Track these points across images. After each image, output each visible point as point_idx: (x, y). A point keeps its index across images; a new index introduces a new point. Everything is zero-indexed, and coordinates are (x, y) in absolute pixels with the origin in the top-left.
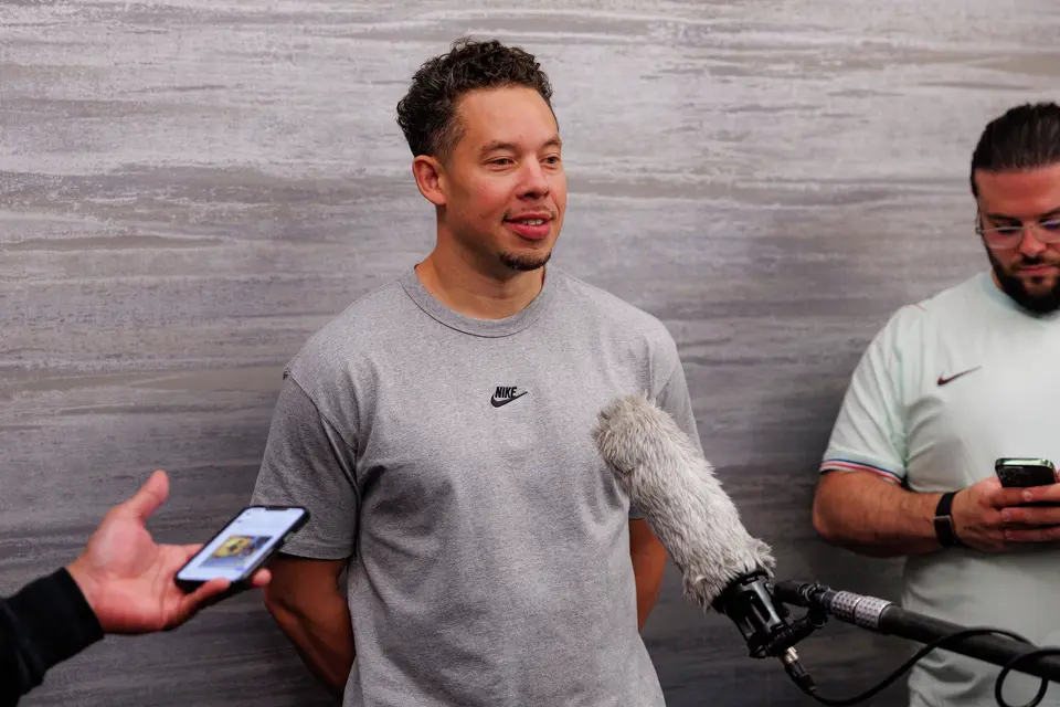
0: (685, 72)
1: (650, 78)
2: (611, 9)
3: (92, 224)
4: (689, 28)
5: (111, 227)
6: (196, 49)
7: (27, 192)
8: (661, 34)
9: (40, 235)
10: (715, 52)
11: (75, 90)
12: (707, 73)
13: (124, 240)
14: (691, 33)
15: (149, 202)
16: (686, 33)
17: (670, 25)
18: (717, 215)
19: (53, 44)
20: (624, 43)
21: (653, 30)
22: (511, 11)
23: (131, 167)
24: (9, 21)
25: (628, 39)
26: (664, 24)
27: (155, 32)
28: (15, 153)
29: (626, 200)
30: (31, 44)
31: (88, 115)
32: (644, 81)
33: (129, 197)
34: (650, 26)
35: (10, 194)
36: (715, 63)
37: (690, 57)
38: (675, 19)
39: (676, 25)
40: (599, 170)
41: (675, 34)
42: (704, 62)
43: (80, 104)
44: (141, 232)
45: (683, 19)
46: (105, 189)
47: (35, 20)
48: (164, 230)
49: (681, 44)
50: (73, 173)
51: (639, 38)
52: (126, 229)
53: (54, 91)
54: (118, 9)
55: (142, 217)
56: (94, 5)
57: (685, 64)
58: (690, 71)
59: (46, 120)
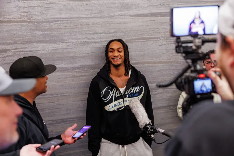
0: (166, 44)
1: (160, 45)
2: (154, 35)
3: (76, 74)
4: (167, 37)
5: (79, 74)
6: (90, 47)
7: (66, 70)
8: (162, 38)
9: (68, 76)
10: (171, 41)
11: (73, 55)
12: (170, 44)
13: (80, 76)
14: (167, 38)
15: (84, 70)
16: (166, 38)
17: (164, 37)
18: (172, 66)
19: (69, 48)
20: (156, 40)
21: (161, 38)
22: (138, 37)
23: (81, 65)
24: (62, 46)
25: (157, 40)
26: (162, 37)
27: (84, 45)
28: (64, 65)
29: (157, 65)
30: (66, 49)
31: (74, 58)
32: (160, 46)
33: (81, 70)
34: (160, 37)
35: (64, 71)
36: (171, 42)
37: (167, 42)
38: (164, 36)
39: (165, 37)
40: (152, 60)
41: (164, 38)
42: (169, 42)
43: (73, 57)
44: (83, 75)
45: (165, 36)
46: (77, 69)
47: (66, 45)
48: (86, 74)
49: (166, 40)
50: (73, 67)
51: (158, 40)
52: (80, 74)
53: (69, 55)
54: (78, 42)
55: (83, 73)
56: (75, 42)
57: (166, 43)
58: (167, 44)
59: (68, 59)
